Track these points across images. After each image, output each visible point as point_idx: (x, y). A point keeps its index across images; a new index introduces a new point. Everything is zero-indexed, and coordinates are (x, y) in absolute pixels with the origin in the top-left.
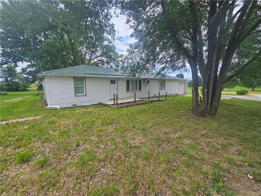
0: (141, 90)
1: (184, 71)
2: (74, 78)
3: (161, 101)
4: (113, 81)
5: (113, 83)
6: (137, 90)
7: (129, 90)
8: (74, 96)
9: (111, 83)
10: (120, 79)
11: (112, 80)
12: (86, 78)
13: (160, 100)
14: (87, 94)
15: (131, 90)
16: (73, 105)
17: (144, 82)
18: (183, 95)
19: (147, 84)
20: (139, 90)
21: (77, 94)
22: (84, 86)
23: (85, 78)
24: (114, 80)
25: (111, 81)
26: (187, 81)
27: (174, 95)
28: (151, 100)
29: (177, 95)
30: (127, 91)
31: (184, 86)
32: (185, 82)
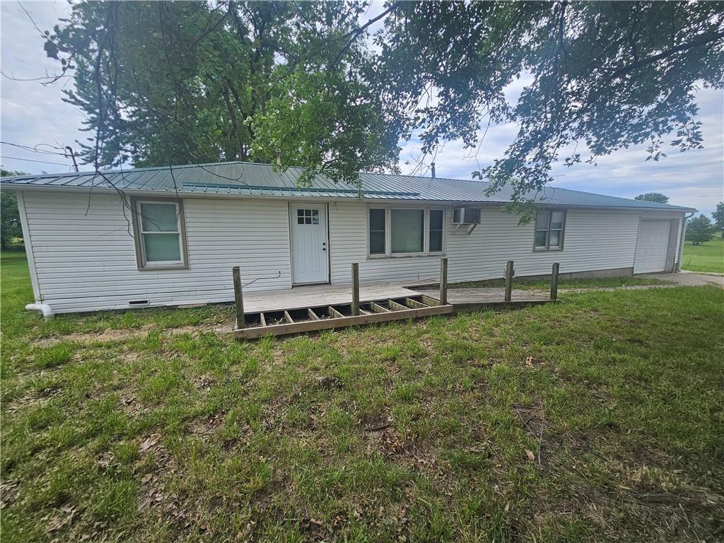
0: (440, 249)
1: (677, 143)
2: (135, 198)
3: (520, 305)
4: (308, 212)
5: (309, 222)
6: (422, 251)
7: (383, 251)
8: (136, 267)
9: (301, 221)
10: (336, 203)
11: (304, 207)
12: (185, 201)
13: (514, 299)
14: (191, 262)
15: (393, 252)
16: (131, 303)
17: (456, 219)
18: (662, 278)
19: (472, 226)
20: (431, 250)
21: (149, 263)
22: (180, 231)
23: (180, 200)
24: (311, 207)
25: (300, 212)
26: (687, 215)
27: (609, 275)
28: (454, 298)
29: (624, 277)
30: (372, 252)
31: (666, 238)
32: (672, 221)
